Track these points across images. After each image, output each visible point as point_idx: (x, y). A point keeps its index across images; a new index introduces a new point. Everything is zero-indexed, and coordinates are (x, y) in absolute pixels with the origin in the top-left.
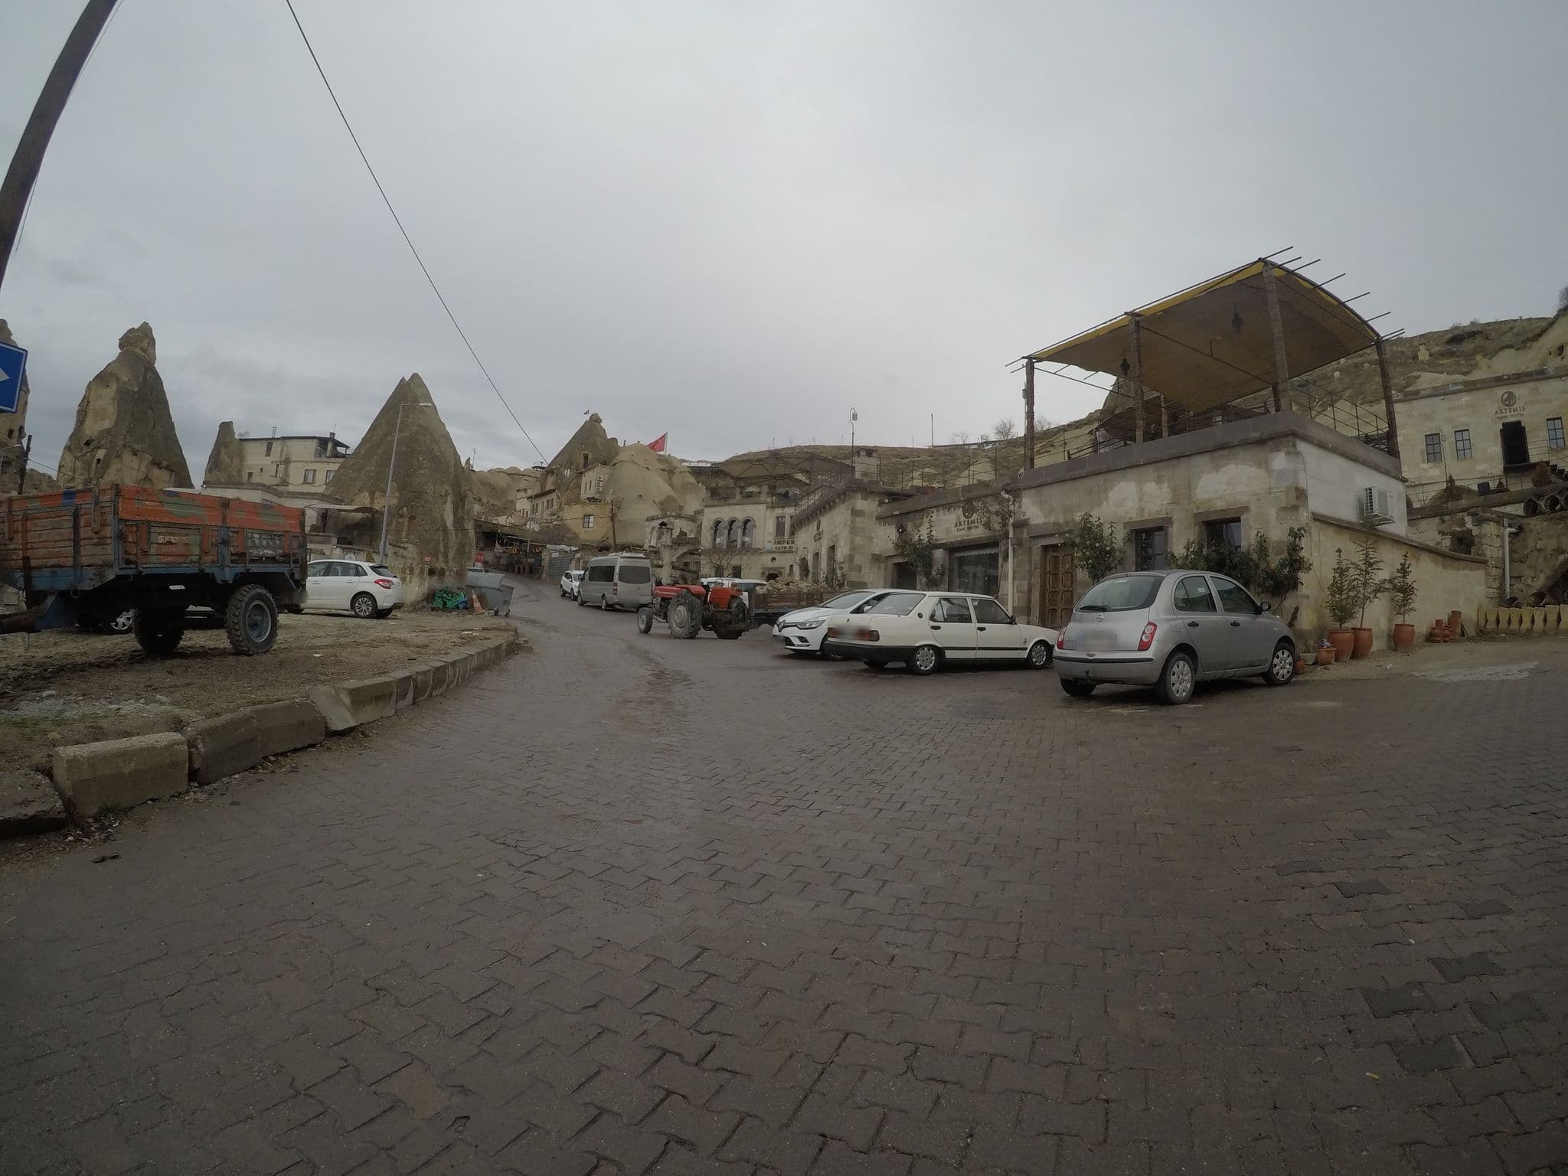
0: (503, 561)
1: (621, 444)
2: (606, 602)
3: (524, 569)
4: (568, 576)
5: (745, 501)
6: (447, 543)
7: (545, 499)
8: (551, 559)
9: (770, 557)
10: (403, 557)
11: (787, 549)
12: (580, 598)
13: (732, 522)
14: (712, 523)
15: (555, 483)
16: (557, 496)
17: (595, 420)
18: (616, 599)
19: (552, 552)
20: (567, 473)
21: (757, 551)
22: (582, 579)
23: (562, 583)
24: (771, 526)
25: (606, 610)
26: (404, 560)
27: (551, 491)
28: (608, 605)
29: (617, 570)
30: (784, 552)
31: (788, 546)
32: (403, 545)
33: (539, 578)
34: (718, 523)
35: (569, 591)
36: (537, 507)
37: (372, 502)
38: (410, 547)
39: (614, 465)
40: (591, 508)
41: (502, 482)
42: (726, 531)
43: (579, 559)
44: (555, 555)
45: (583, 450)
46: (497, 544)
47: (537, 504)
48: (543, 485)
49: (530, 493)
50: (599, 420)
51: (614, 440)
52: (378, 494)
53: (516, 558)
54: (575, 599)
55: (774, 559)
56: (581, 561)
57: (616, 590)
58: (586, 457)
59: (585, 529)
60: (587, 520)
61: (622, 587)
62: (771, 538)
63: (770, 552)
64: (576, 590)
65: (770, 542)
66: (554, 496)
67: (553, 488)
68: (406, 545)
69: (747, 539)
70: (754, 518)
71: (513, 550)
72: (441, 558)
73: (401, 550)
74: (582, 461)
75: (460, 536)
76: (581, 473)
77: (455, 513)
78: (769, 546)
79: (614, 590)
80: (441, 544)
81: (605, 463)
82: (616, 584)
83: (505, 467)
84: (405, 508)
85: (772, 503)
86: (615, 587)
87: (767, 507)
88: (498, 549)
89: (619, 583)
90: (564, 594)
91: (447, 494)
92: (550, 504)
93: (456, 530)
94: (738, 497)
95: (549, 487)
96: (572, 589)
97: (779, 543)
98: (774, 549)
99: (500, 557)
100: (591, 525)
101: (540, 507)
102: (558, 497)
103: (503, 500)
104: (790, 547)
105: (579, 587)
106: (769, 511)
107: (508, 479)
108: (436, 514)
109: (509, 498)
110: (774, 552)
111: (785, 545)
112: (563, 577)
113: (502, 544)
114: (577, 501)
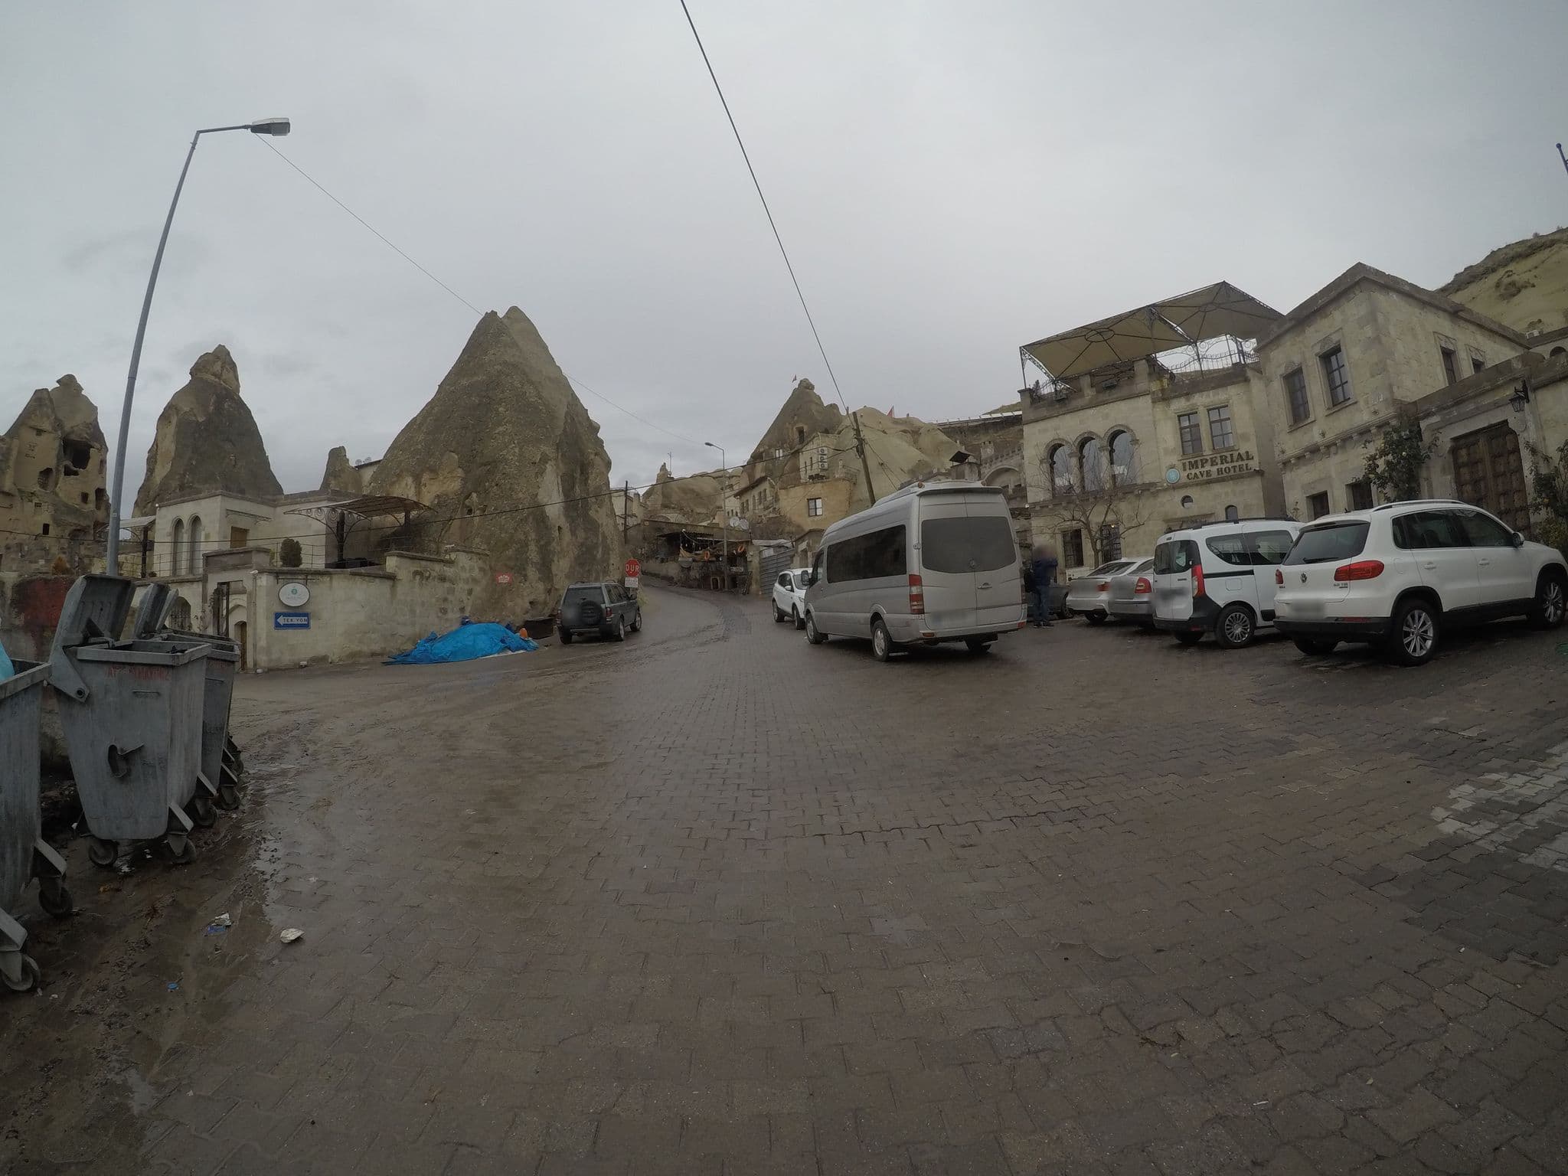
0: (695, 574)
1: (843, 412)
2: (888, 638)
3: (723, 580)
4: (784, 581)
5: (1102, 397)
6: (548, 543)
7: (755, 492)
8: (763, 561)
9: (1178, 496)
10: (443, 579)
11: (1214, 475)
12: (810, 625)
13: (1084, 442)
14: (1042, 451)
15: (766, 469)
16: (770, 483)
17: (805, 388)
18: (923, 627)
19: (762, 550)
20: (779, 453)
21: (1149, 490)
22: (812, 581)
23: (775, 595)
24: (1167, 435)
25: (888, 660)
26: (447, 585)
27: (762, 480)
28: (892, 645)
29: (914, 537)
30: (1209, 482)
31: (1214, 469)
32: (447, 557)
33: (747, 592)
34: (1054, 448)
35: (789, 610)
36: (748, 504)
37: (418, 493)
38: (463, 559)
39: (839, 433)
40: (817, 489)
41: (708, 486)
42: (1074, 461)
43: (805, 551)
44: (770, 552)
45: (795, 424)
46: (682, 552)
47: (747, 501)
48: (751, 476)
49: (737, 488)
50: (811, 387)
51: (834, 406)
52: (426, 477)
53: (712, 568)
54: (802, 626)
55: (1186, 499)
56: (809, 554)
57: (919, 598)
58: (801, 432)
59: (811, 518)
60: (812, 504)
61: (936, 587)
62: (1174, 459)
63: (1175, 487)
64: (801, 608)
65: (1172, 467)
66: (766, 485)
67: (763, 475)
68: (453, 556)
69: (1119, 470)
70: (1131, 427)
71: (705, 555)
72: (532, 573)
73: (437, 567)
74: (796, 436)
75: (581, 534)
76: (797, 452)
77: (568, 491)
78: (1173, 476)
79: (913, 598)
80: (533, 547)
81: (826, 432)
82: (915, 580)
83: (710, 469)
84: (474, 495)
85: (1163, 390)
86: (915, 590)
87: (1154, 402)
88: (684, 556)
89: (928, 576)
90: (781, 617)
91: (545, 459)
92: (762, 497)
93: (571, 520)
94: (1089, 393)
95: (758, 475)
96: (794, 606)
97: (1194, 465)
98: (1185, 480)
99: (689, 569)
100: (819, 512)
101: (751, 502)
102: (772, 487)
103: (711, 507)
104: (1219, 471)
105: (807, 600)
106: (1160, 407)
107: (715, 483)
108: (521, 495)
109: (718, 504)
110: (1185, 486)
111: (1207, 467)
112: (777, 585)
113: (689, 549)
114: (797, 482)
